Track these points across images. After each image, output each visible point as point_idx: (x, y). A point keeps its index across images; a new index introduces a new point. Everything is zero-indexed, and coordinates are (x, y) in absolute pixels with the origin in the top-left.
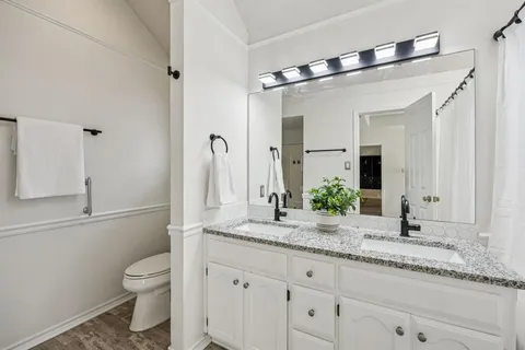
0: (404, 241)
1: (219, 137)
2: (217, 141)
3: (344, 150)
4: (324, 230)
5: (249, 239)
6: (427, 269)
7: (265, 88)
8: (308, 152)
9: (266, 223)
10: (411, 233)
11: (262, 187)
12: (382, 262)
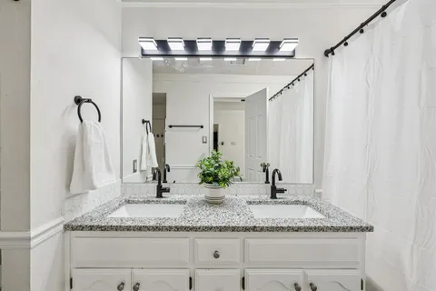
0: (276, 203)
1: (89, 101)
2: (84, 105)
3: (202, 127)
4: (214, 203)
5: (140, 229)
6: (315, 228)
7: (144, 55)
8: (171, 127)
9: (149, 202)
10: (278, 195)
11: (135, 161)
12: (282, 229)
